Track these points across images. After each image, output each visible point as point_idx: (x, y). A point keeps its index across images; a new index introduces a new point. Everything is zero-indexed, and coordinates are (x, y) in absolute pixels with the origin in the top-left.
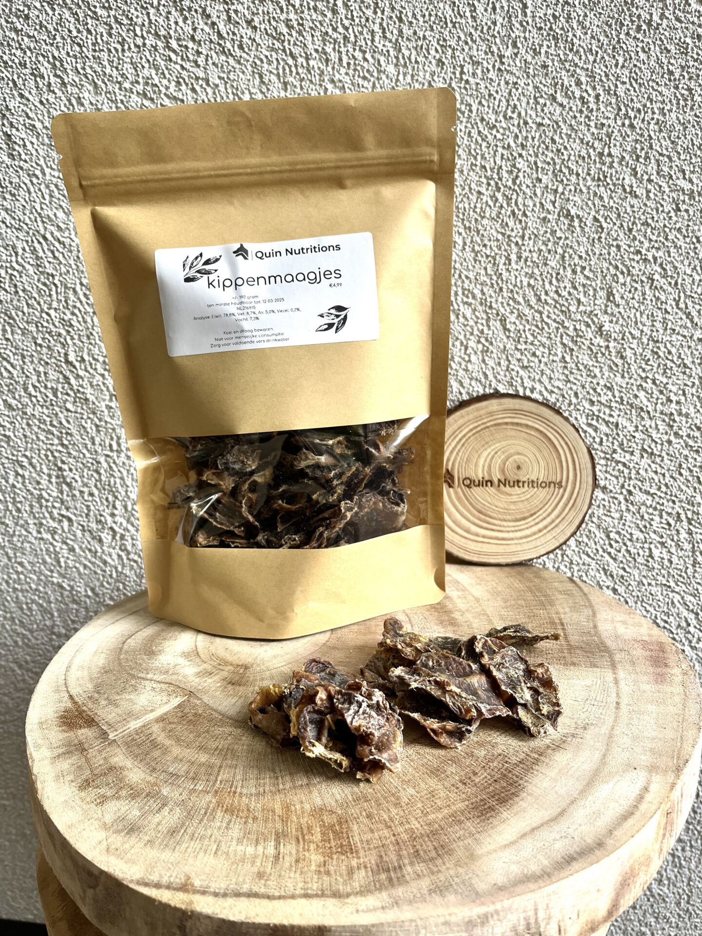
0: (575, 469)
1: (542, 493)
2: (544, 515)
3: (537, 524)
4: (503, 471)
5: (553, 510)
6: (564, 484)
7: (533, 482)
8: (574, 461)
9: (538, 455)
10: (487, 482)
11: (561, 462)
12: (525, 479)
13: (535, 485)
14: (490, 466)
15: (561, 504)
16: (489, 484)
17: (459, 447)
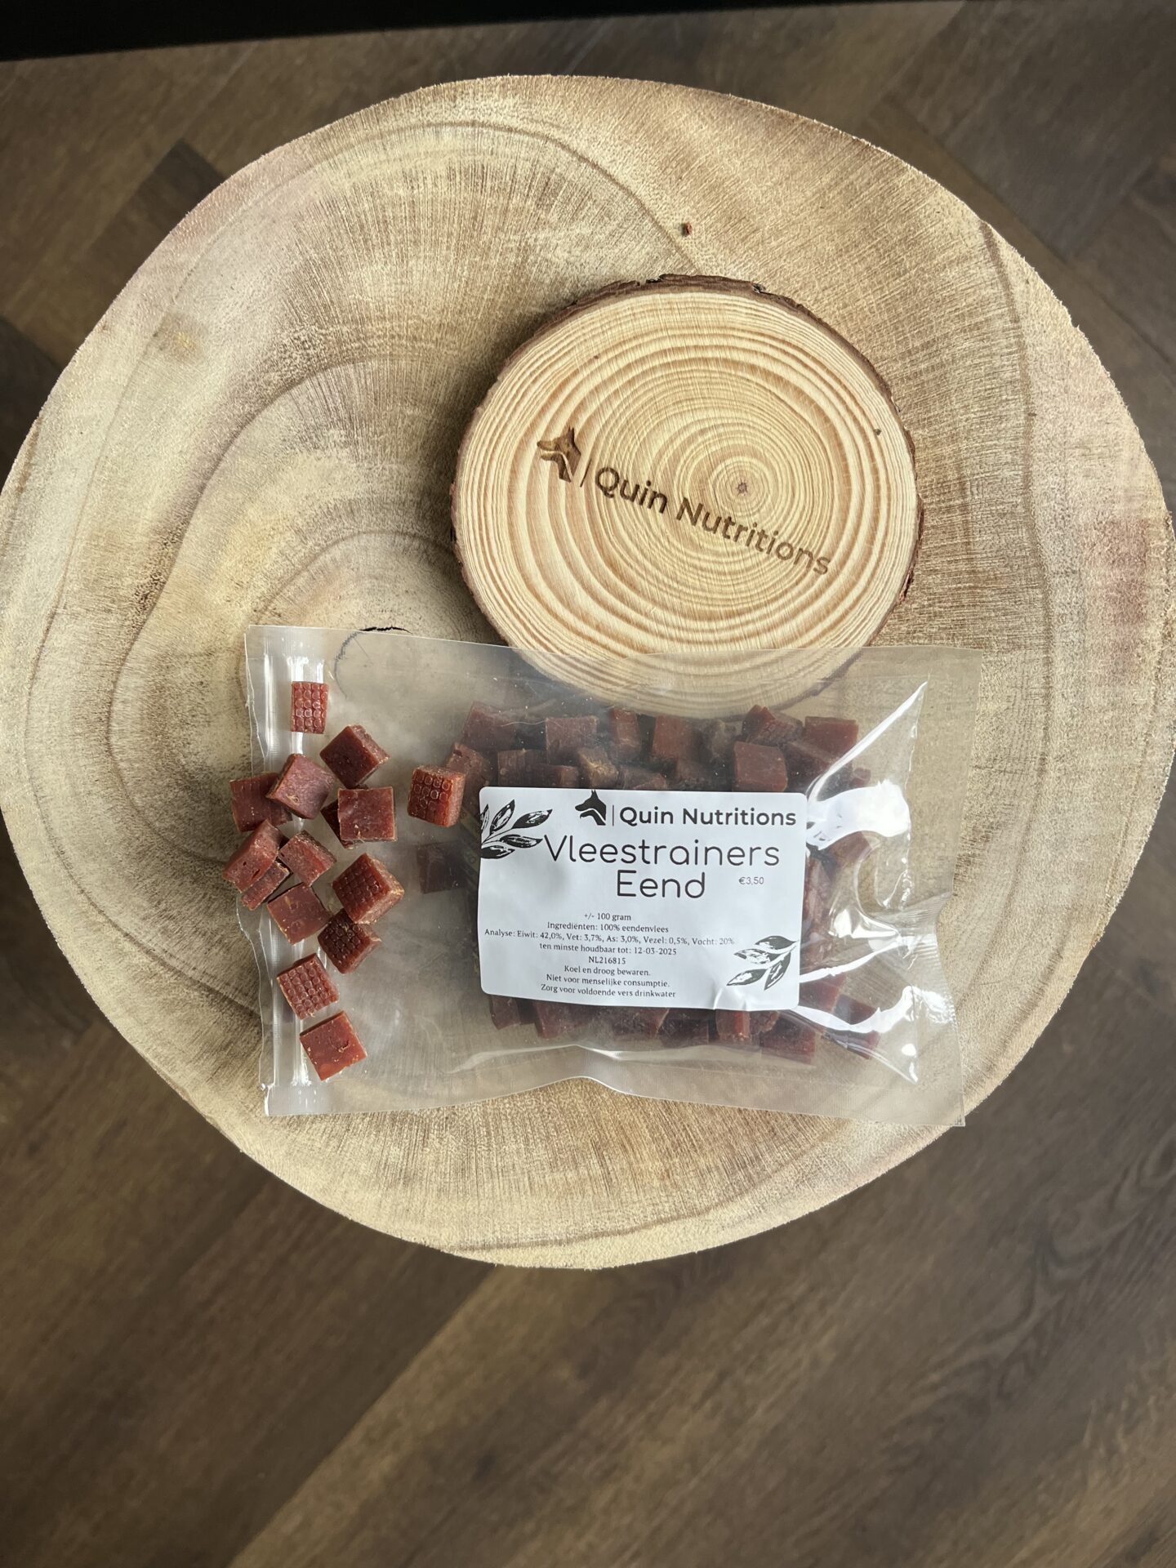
0: (871, 540)
1: (773, 570)
2: (759, 625)
3: (733, 640)
4: (701, 483)
5: (784, 620)
6: (831, 566)
7: (763, 534)
8: (876, 519)
9: (798, 474)
10: (655, 495)
11: (845, 511)
12: (746, 522)
13: (764, 546)
14: (675, 459)
15: (808, 612)
16: (658, 502)
17: (618, 384)
